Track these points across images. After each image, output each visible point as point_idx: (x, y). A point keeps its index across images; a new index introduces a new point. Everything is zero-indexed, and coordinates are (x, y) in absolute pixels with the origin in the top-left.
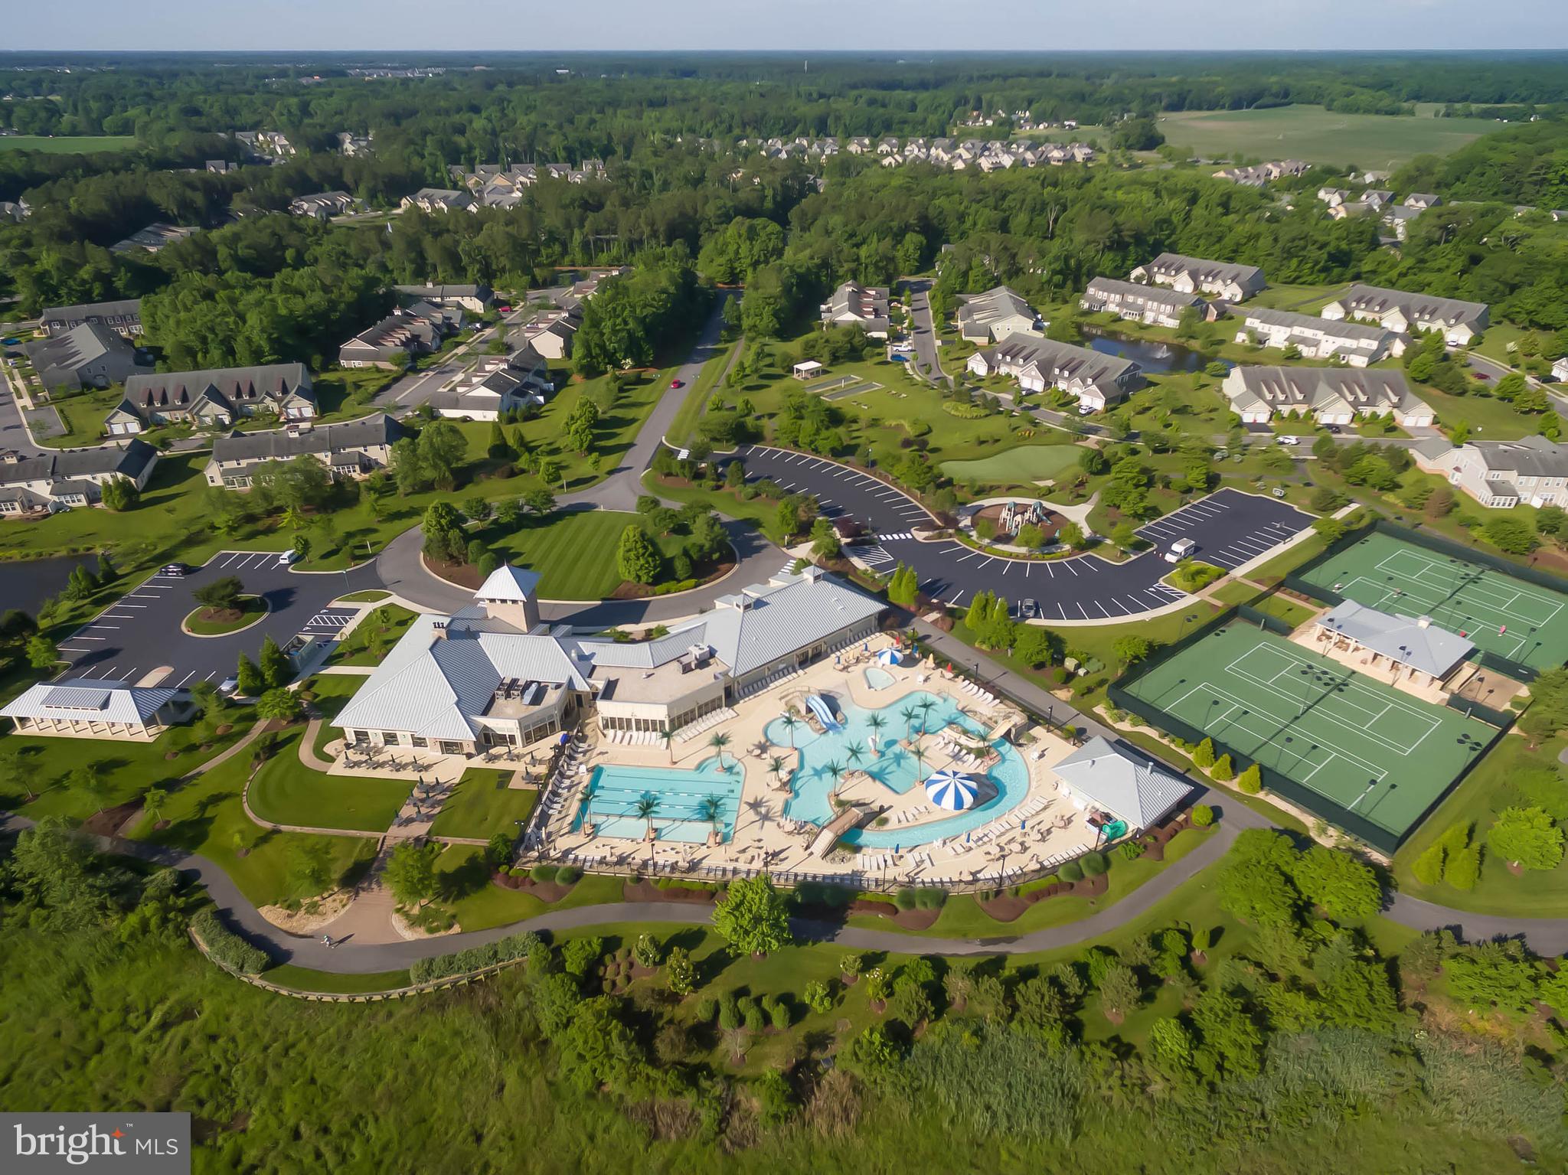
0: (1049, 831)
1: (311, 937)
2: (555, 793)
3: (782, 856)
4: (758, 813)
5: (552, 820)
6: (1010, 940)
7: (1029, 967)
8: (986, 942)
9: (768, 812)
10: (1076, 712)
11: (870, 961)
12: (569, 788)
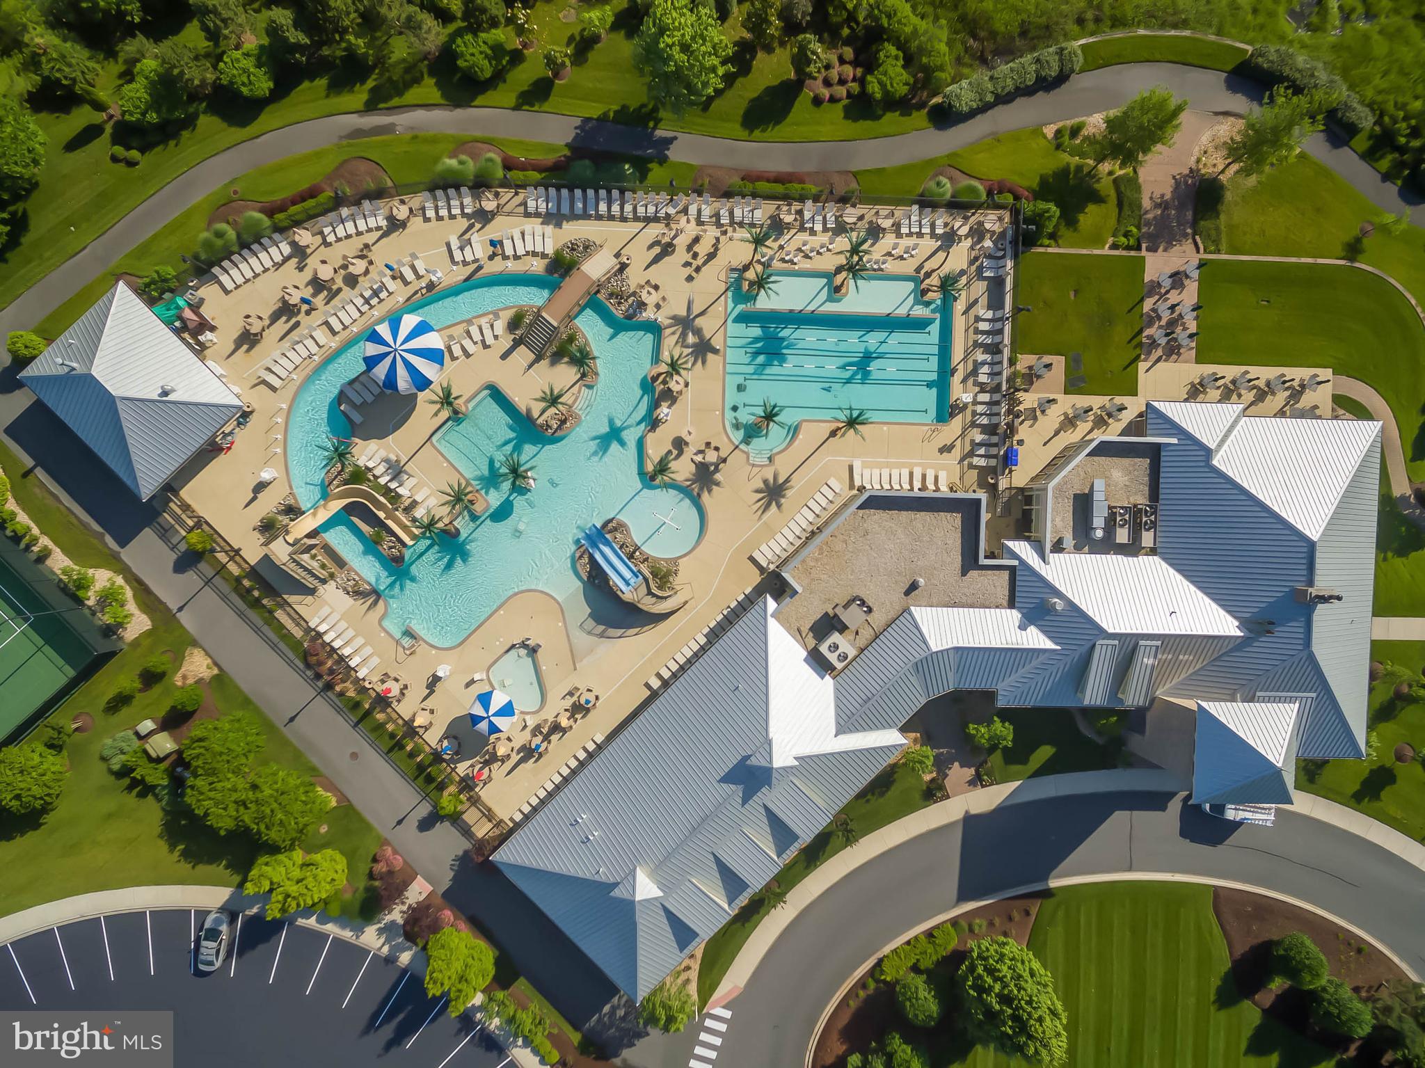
0: (275, 317)
1: (1217, 114)
2: (995, 349)
3: (657, 250)
4: (698, 332)
5: (984, 301)
6: (358, 133)
7: (339, 93)
8: (388, 129)
9: (684, 335)
10: (183, 617)
11: (538, 93)
12: (977, 365)
